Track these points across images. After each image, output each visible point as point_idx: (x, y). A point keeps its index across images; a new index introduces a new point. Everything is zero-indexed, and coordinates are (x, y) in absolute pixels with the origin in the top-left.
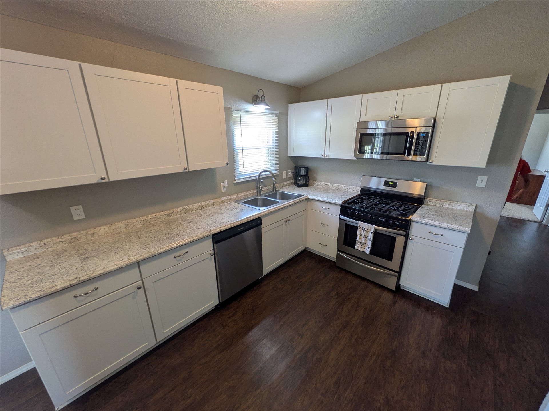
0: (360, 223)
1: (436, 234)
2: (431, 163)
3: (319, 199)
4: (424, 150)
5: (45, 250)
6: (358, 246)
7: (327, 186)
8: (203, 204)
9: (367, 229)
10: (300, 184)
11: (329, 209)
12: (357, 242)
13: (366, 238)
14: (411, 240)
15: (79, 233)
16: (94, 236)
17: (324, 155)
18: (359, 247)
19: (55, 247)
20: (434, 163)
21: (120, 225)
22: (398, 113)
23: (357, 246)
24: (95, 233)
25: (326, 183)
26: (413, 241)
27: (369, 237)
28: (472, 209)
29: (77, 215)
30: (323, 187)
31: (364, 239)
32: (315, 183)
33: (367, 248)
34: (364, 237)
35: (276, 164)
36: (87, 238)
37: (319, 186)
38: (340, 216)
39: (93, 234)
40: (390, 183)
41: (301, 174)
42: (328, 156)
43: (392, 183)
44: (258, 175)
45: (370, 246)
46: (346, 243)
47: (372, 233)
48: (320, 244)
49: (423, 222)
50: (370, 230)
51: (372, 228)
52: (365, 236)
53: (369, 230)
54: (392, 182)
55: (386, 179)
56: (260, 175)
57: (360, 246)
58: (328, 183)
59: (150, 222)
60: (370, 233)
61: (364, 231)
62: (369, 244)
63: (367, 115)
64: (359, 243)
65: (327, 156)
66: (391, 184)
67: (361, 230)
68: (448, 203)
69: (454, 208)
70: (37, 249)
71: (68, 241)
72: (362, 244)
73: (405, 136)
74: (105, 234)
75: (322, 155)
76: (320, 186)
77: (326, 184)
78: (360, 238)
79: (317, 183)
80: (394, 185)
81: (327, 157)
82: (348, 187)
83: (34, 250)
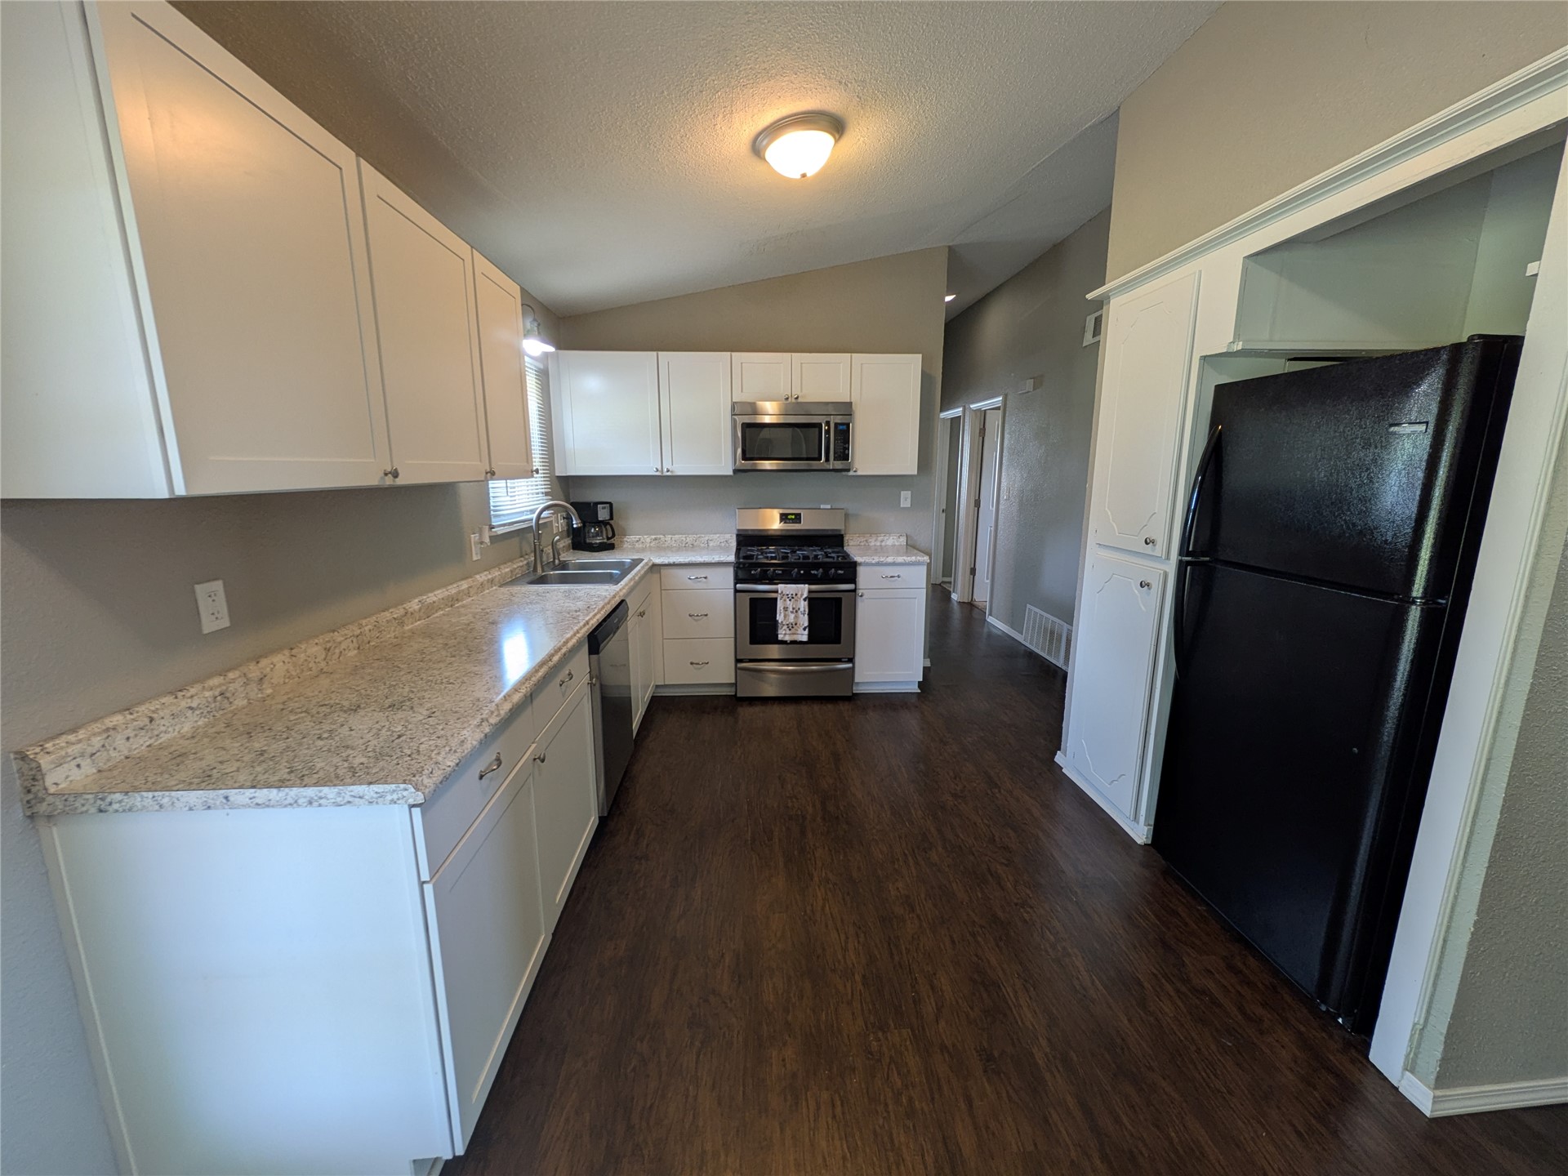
0: (781, 587)
1: (891, 577)
2: (855, 471)
3: (682, 560)
4: (847, 452)
5: (153, 740)
6: (784, 632)
7: (657, 542)
8: (453, 590)
9: (796, 595)
10: (596, 543)
11: (706, 578)
12: (780, 626)
13: (796, 612)
14: (861, 596)
15: (225, 679)
16: (264, 686)
17: (660, 469)
18: (785, 634)
19: (177, 729)
20: (859, 473)
21: (313, 650)
22: (796, 392)
23: (783, 634)
24: (265, 676)
25: (653, 537)
26: (864, 597)
27: (802, 609)
28: (903, 540)
29: (213, 614)
30: (648, 545)
31: (792, 616)
32: (625, 539)
33: (800, 631)
34: (792, 612)
35: (547, 494)
36: (247, 693)
37: (637, 545)
38: (738, 585)
39: (261, 679)
40: (789, 517)
41: (600, 519)
42: (672, 472)
43: (793, 517)
44: (534, 516)
45: (806, 624)
46: (756, 639)
47: (805, 600)
48: (692, 663)
49: (873, 562)
50: (802, 595)
51: (804, 589)
52: (793, 609)
53: (799, 596)
54: (792, 514)
55: (782, 511)
56: (539, 517)
57: (788, 632)
58: (657, 535)
59: (369, 643)
60: (802, 599)
61: (790, 600)
62: (804, 620)
63: (744, 390)
64: (785, 627)
65: (668, 471)
66: (791, 519)
67: (785, 600)
68: (875, 538)
69: (883, 544)
70: (131, 740)
71: (207, 704)
72: (791, 627)
73: (817, 430)
74: (287, 681)
75: (657, 470)
76: (641, 546)
77: (656, 539)
78: (785, 616)
79: (632, 538)
80: (797, 518)
81: (669, 474)
82: (707, 538)
83: (124, 741)
